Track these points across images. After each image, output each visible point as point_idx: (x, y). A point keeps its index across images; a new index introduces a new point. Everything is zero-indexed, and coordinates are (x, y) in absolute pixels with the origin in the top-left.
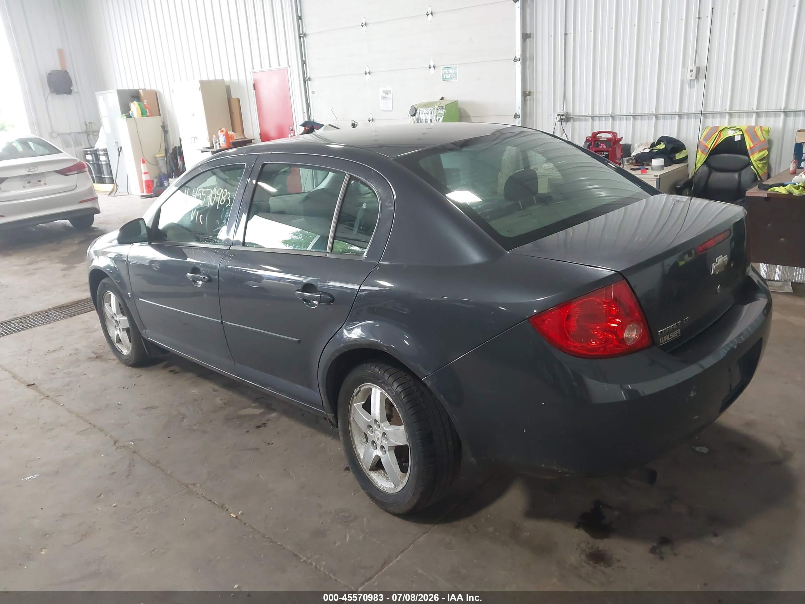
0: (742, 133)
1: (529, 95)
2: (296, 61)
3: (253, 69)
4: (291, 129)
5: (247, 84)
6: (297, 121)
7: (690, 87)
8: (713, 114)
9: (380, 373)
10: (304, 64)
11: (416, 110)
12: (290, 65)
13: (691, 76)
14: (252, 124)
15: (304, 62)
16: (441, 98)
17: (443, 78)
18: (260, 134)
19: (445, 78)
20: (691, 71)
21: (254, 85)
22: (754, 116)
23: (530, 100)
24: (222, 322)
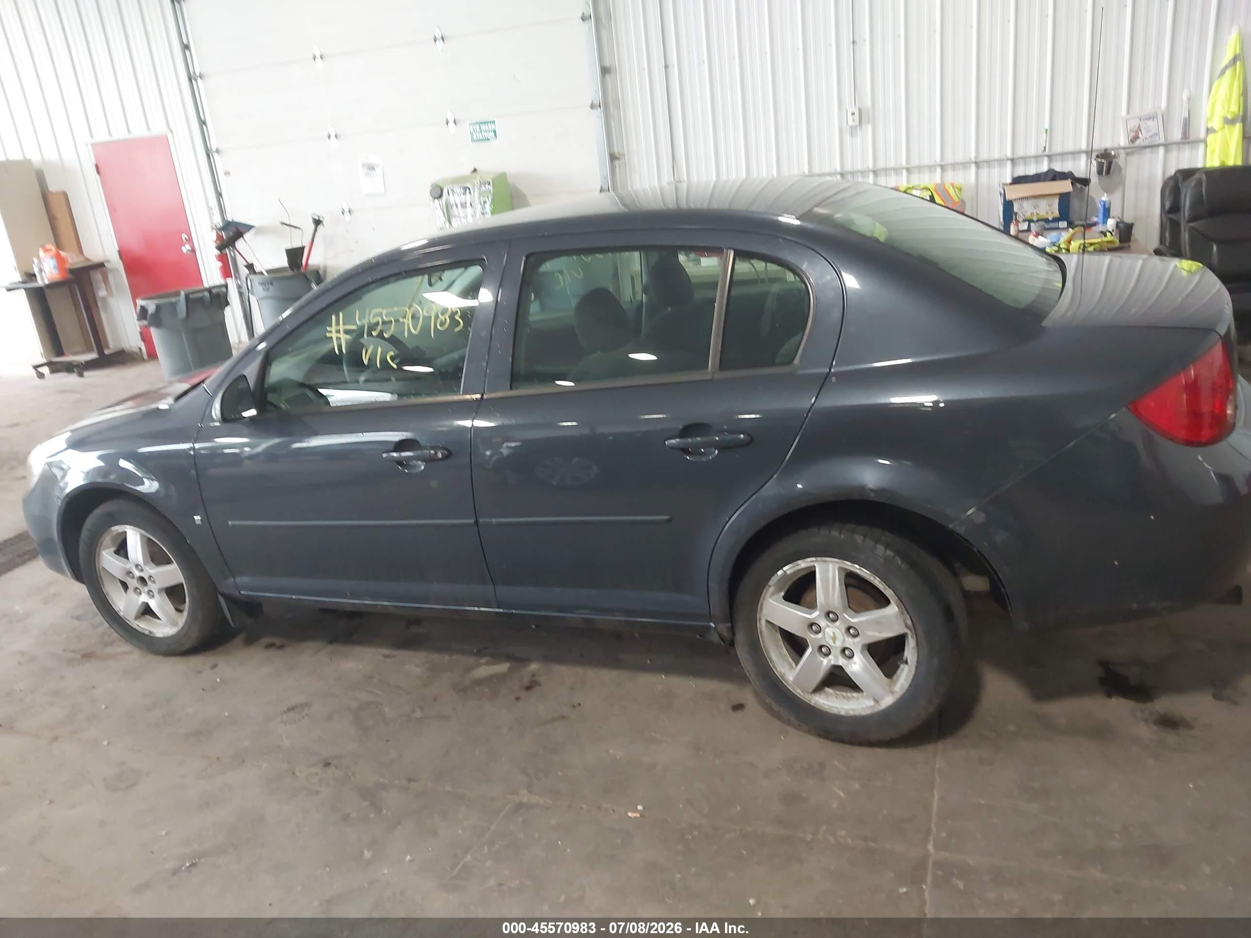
0: (931, 194)
1: (618, 158)
2: (185, 121)
3: (92, 136)
4: (186, 238)
5: (80, 162)
6: (196, 223)
7: (852, 135)
8: (886, 170)
9: (842, 537)
10: (204, 126)
11: (442, 190)
12: (172, 127)
13: (854, 120)
14: (99, 234)
15: (202, 123)
16: (473, 169)
17: (473, 140)
18: (120, 252)
19: (475, 138)
20: (853, 114)
21: (97, 167)
22: (939, 170)
23: (619, 167)
24: (477, 522)
